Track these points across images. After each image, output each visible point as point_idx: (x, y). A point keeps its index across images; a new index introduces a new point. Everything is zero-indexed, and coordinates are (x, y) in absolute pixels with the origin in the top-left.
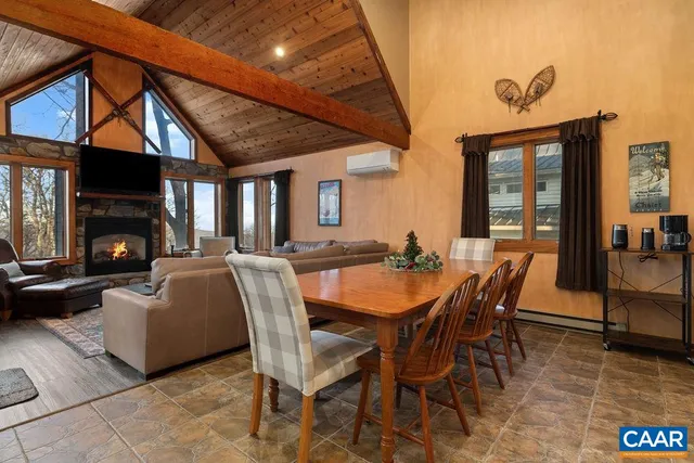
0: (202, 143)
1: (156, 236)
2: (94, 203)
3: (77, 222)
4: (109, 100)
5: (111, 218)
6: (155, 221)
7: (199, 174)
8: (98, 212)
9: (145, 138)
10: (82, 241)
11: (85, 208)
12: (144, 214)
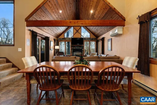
0: (92, 34)
1: (83, 52)
2: (74, 47)
3: (72, 50)
4: (76, 30)
5: (76, 49)
6: (83, 49)
7: (91, 40)
8: (74, 48)
9: (81, 35)
10: (72, 53)
11: (72, 47)
12: (81, 48)
